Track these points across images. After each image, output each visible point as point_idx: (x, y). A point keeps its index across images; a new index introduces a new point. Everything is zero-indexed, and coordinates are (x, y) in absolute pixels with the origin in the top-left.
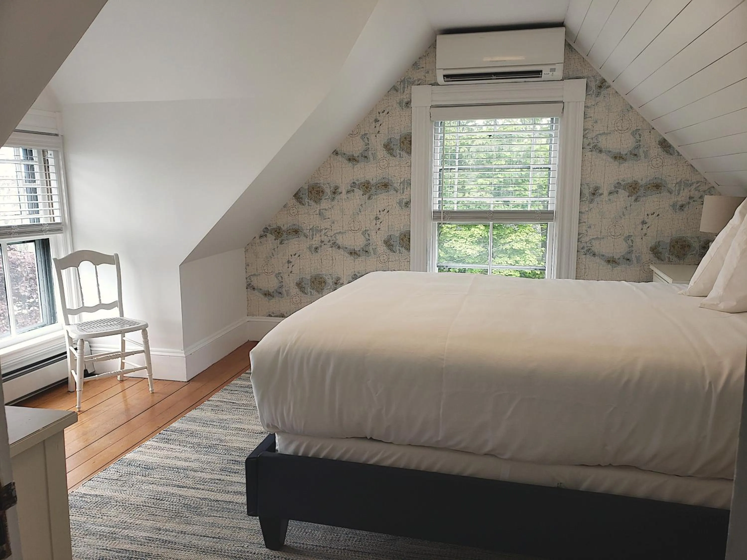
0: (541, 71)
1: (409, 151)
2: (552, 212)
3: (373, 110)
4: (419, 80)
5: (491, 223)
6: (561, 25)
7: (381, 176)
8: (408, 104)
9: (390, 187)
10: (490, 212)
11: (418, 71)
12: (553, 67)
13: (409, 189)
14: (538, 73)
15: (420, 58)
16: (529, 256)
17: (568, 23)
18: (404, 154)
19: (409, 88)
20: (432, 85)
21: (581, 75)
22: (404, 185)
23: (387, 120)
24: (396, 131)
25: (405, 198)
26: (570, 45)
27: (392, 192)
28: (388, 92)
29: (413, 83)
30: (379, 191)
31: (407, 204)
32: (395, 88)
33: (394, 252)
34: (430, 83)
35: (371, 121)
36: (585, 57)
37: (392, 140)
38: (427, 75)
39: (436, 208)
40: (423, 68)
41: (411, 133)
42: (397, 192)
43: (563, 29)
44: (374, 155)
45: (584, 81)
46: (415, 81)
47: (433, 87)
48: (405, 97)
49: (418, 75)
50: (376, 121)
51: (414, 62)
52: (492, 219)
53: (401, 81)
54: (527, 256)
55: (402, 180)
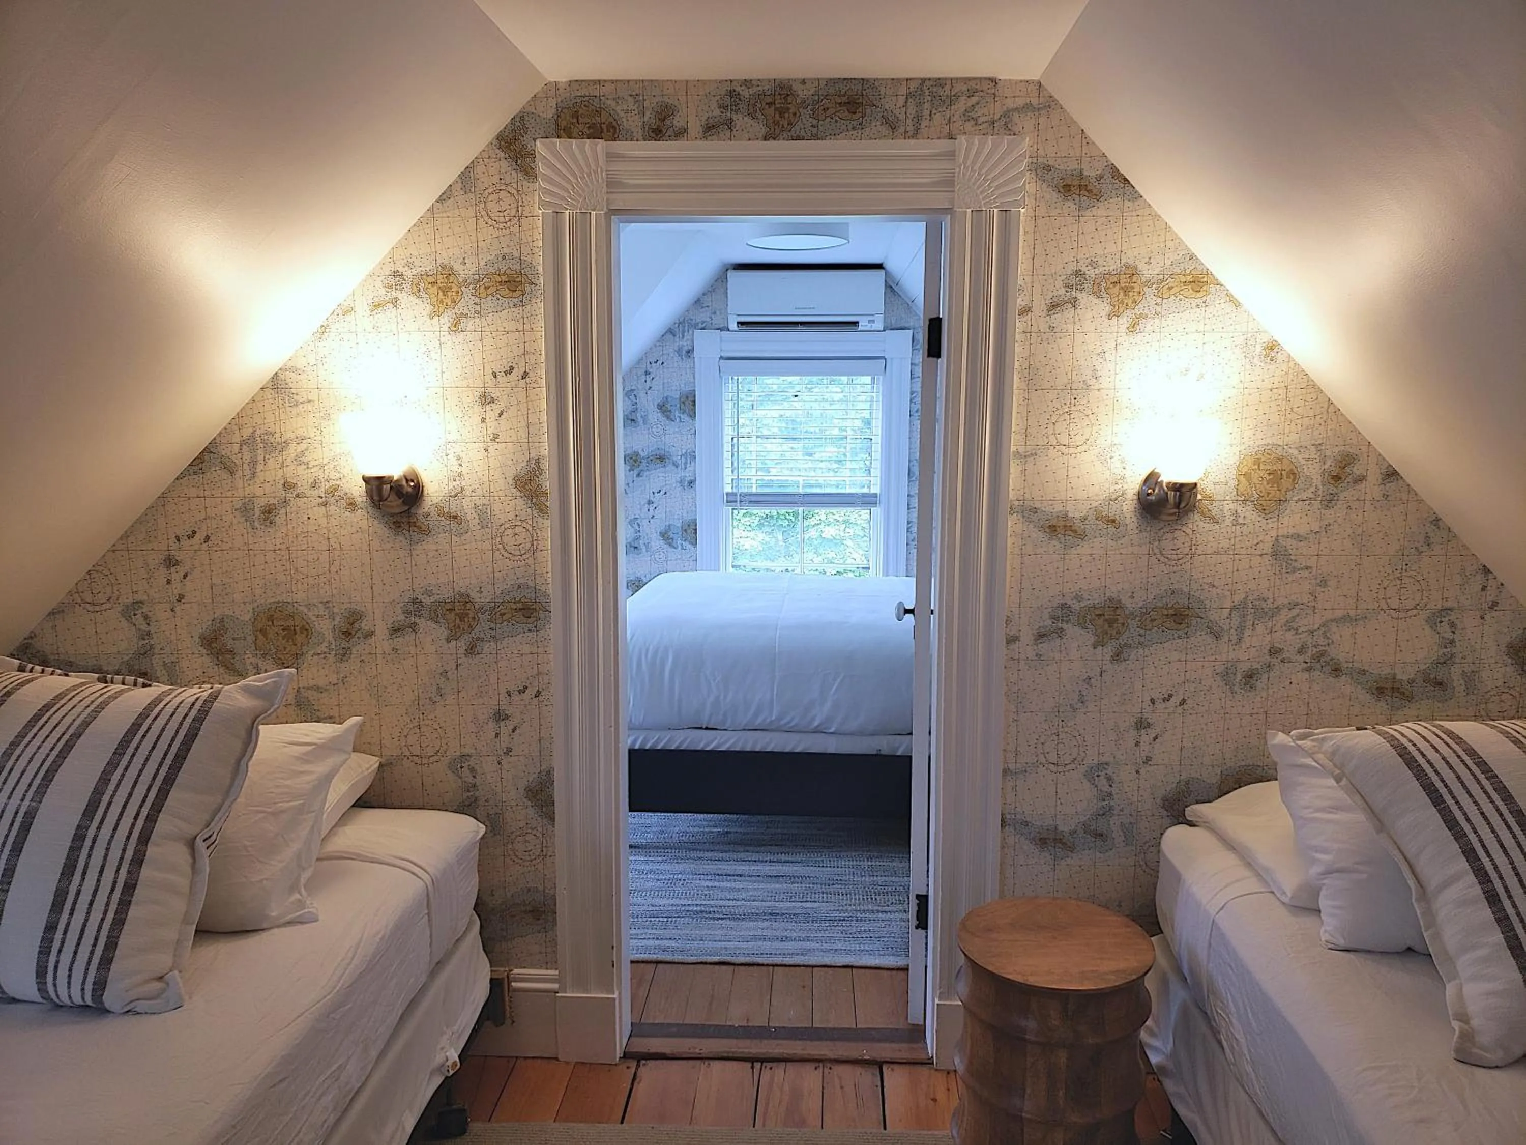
0: (858, 322)
1: (692, 413)
2: (875, 495)
3: (642, 359)
4: (703, 322)
5: (801, 510)
6: (879, 266)
7: (655, 447)
8: (690, 352)
9: (667, 460)
10: (799, 495)
11: (701, 310)
12: (871, 318)
13: (693, 464)
14: (855, 323)
15: (704, 294)
16: (851, 550)
17: (888, 265)
18: (685, 417)
19: (691, 332)
20: (721, 330)
21: (907, 325)
22: (686, 459)
23: (661, 372)
24: (674, 388)
25: (689, 477)
26: (891, 287)
27: (670, 467)
28: (663, 336)
29: (696, 326)
30: (651, 466)
31: (692, 483)
32: (670, 331)
33: (675, 548)
34: (717, 327)
35: (639, 373)
36: (910, 303)
37: (669, 399)
38: (713, 316)
39: (728, 489)
40: (708, 306)
41: (694, 390)
42: (677, 467)
43: (882, 272)
44: (645, 419)
45: (910, 332)
46: (698, 323)
47: (723, 332)
48: (685, 344)
49: (702, 316)
50: (647, 373)
51: (696, 299)
52: (803, 504)
53: (680, 323)
54: (848, 550)
55: (684, 451)
